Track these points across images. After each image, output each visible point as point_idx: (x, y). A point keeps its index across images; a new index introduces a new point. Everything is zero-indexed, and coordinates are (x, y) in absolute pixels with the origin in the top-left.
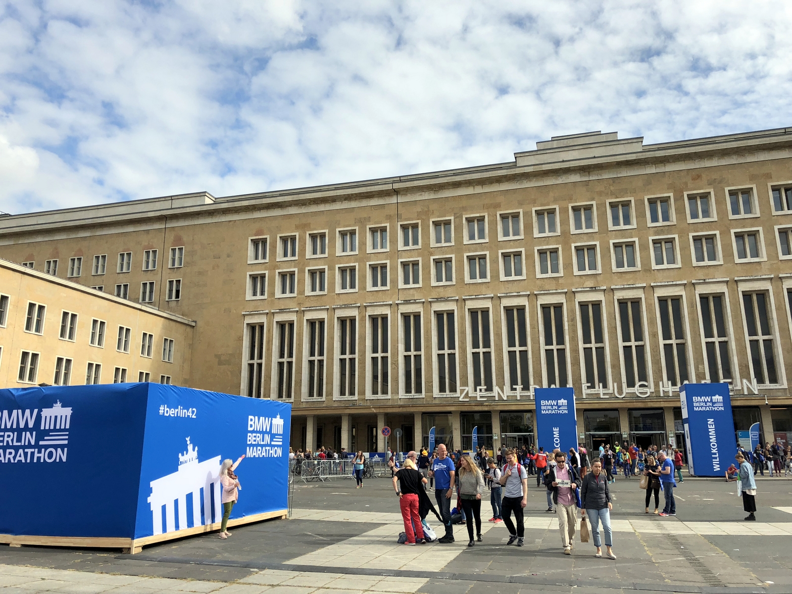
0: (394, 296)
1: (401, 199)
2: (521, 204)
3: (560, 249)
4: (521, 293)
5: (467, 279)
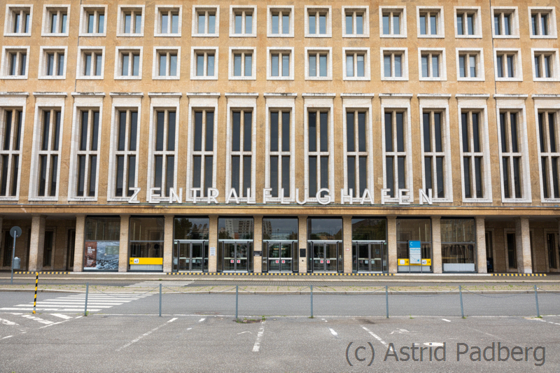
0: (71, 87)
3: (255, 51)
4: (211, 94)
5: (155, 75)
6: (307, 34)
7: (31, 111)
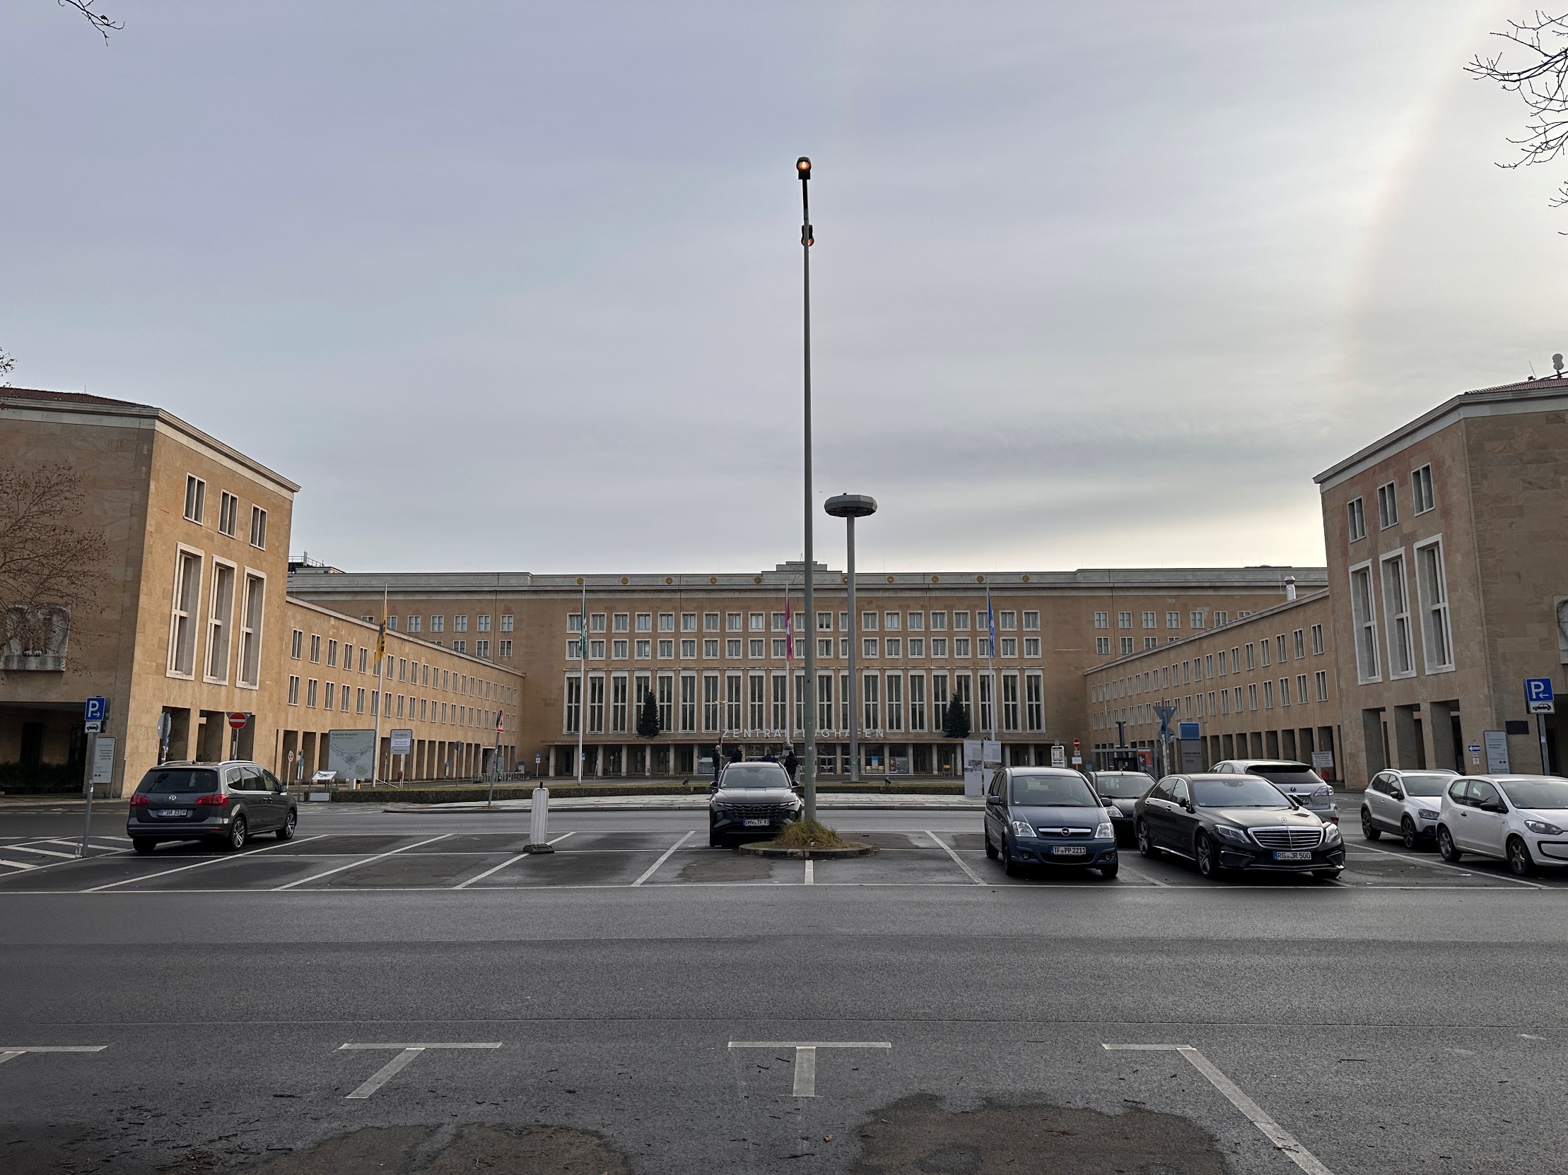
1: (684, 596)
4: (761, 668)
5: (727, 656)
7: (654, 679)
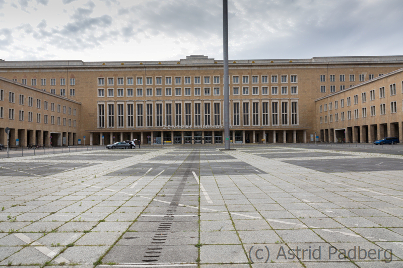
0: (144, 99)
1: (147, 69)
2: (181, 75)
3: (191, 88)
6: (204, 83)
7: (135, 105)
